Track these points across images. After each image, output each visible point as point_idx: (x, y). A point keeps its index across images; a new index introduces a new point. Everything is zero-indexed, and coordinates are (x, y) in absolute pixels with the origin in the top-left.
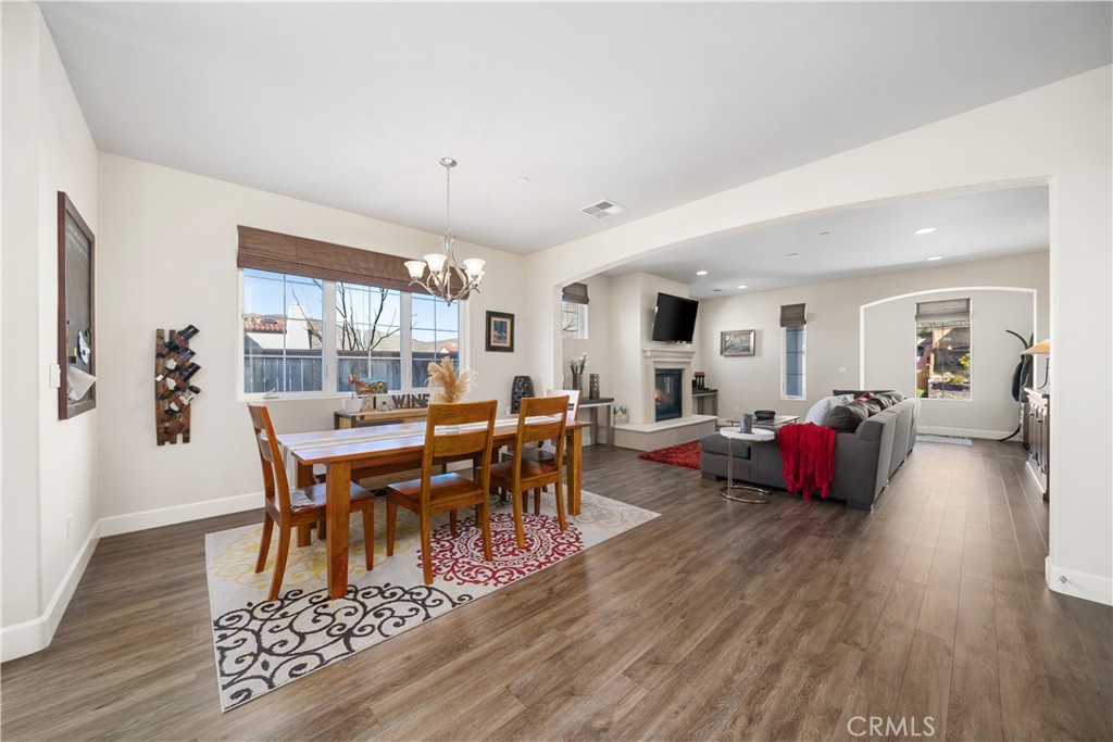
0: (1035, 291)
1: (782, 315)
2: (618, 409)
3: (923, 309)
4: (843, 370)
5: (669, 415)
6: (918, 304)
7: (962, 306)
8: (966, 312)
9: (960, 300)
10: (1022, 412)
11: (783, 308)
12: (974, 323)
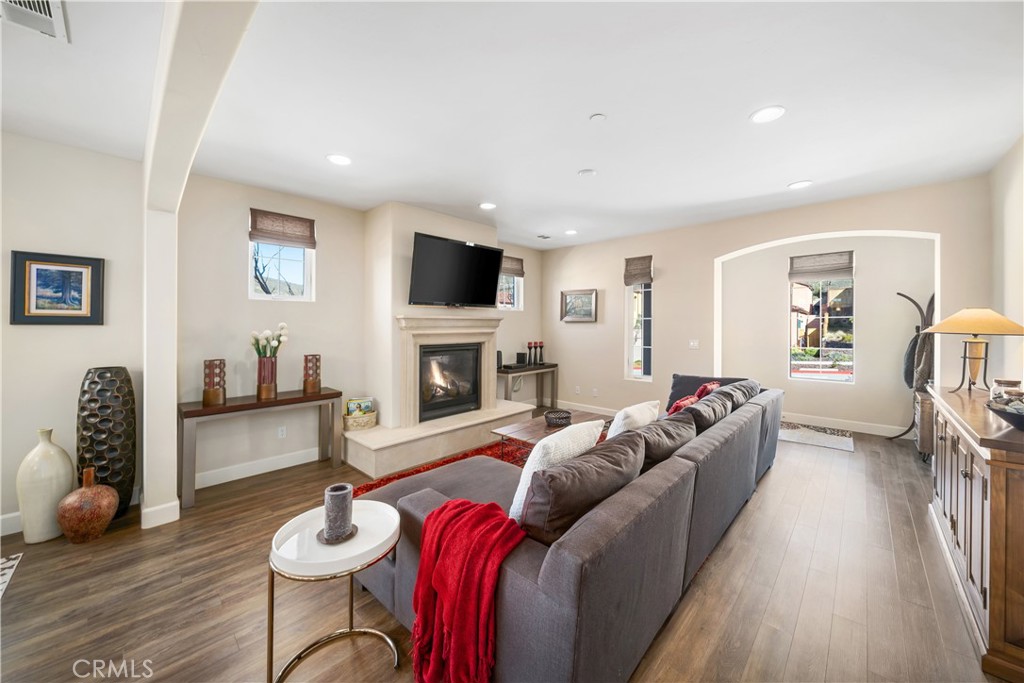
0: (937, 237)
1: (626, 270)
2: (352, 406)
3: (798, 264)
4: (694, 344)
5: (454, 409)
6: (792, 259)
7: (844, 260)
8: (848, 269)
9: (840, 253)
10: (918, 407)
11: (628, 262)
12: (859, 282)
